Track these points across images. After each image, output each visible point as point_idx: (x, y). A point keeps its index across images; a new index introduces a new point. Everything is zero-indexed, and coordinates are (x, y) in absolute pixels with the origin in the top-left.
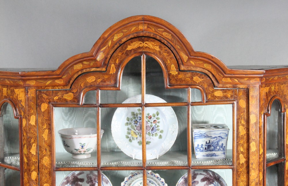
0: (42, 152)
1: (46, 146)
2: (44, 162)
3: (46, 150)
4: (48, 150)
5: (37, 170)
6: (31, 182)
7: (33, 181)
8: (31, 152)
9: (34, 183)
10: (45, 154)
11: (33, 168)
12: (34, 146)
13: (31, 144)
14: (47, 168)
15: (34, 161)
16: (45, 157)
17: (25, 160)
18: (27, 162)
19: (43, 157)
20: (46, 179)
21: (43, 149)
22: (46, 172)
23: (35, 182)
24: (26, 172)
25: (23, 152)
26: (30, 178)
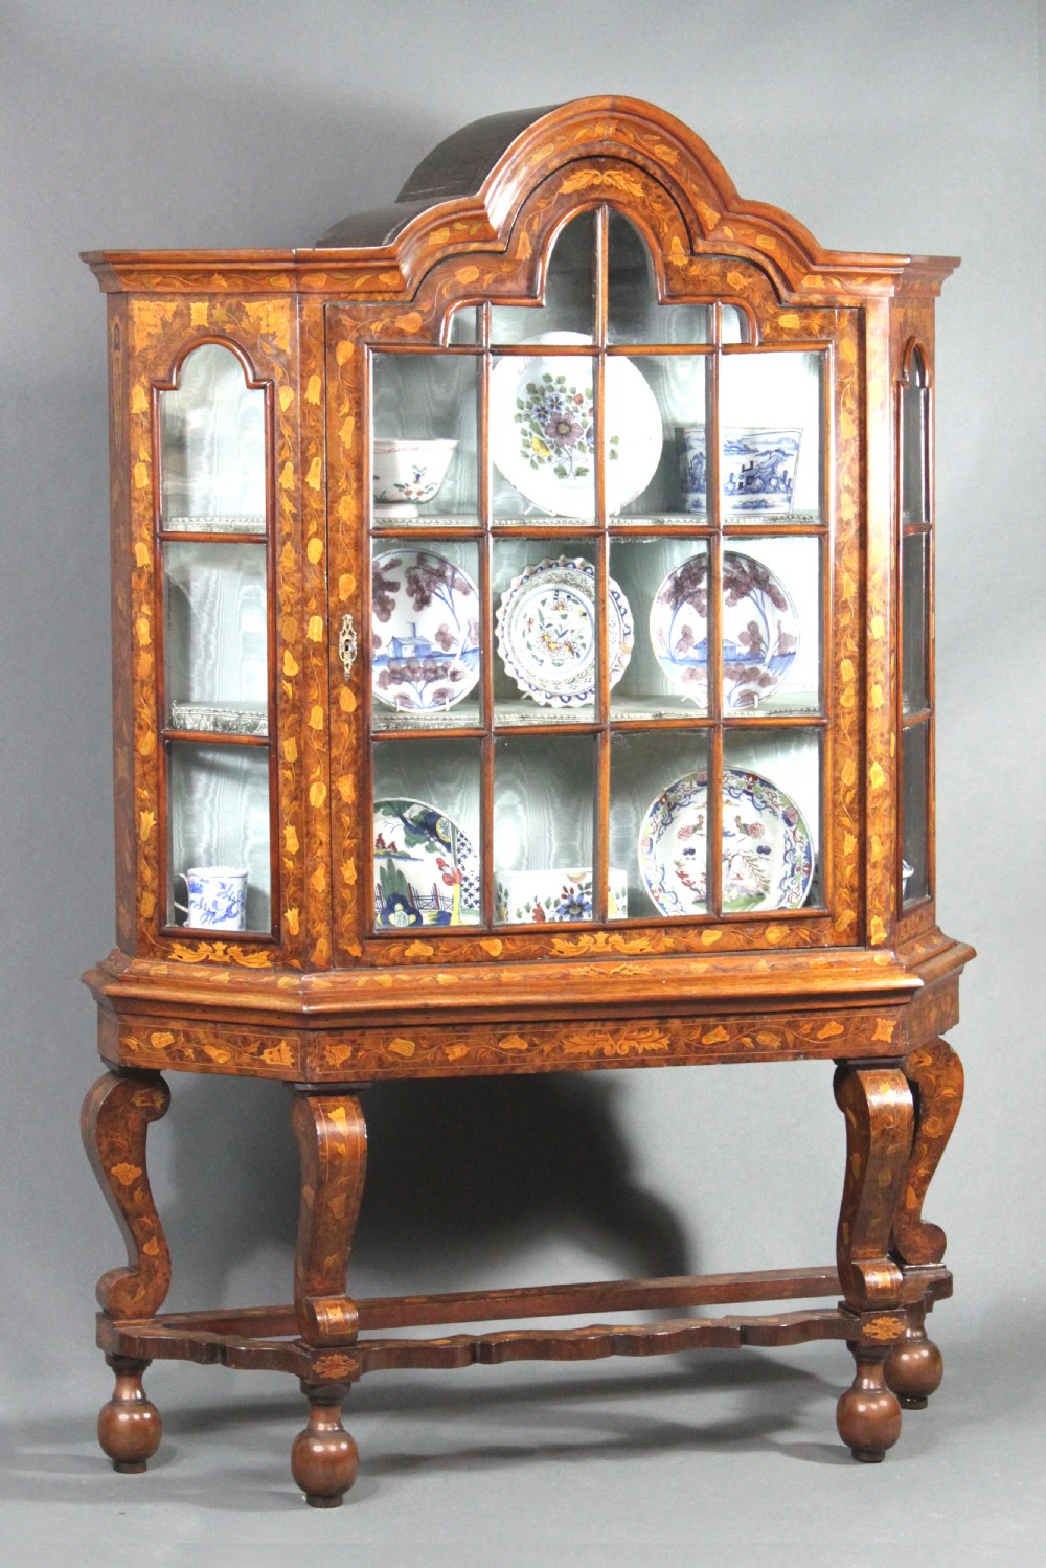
0: (338, 482)
1: (349, 465)
2: (341, 510)
3: (347, 476)
4: (352, 477)
5: (324, 534)
6: (306, 569)
7: (312, 565)
8: (307, 484)
9: (315, 572)
10: (344, 487)
11: (312, 528)
12: (317, 465)
13: (310, 458)
14: (348, 529)
15: (314, 507)
16: (343, 498)
17: (287, 506)
18: (293, 511)
19: (339, 498)
20: (346, 561)
21: (339, 475)
22: (347, 541)
23: (317, 569)
24: (289, 543)
25: (277, 485)
26: (305, 557)
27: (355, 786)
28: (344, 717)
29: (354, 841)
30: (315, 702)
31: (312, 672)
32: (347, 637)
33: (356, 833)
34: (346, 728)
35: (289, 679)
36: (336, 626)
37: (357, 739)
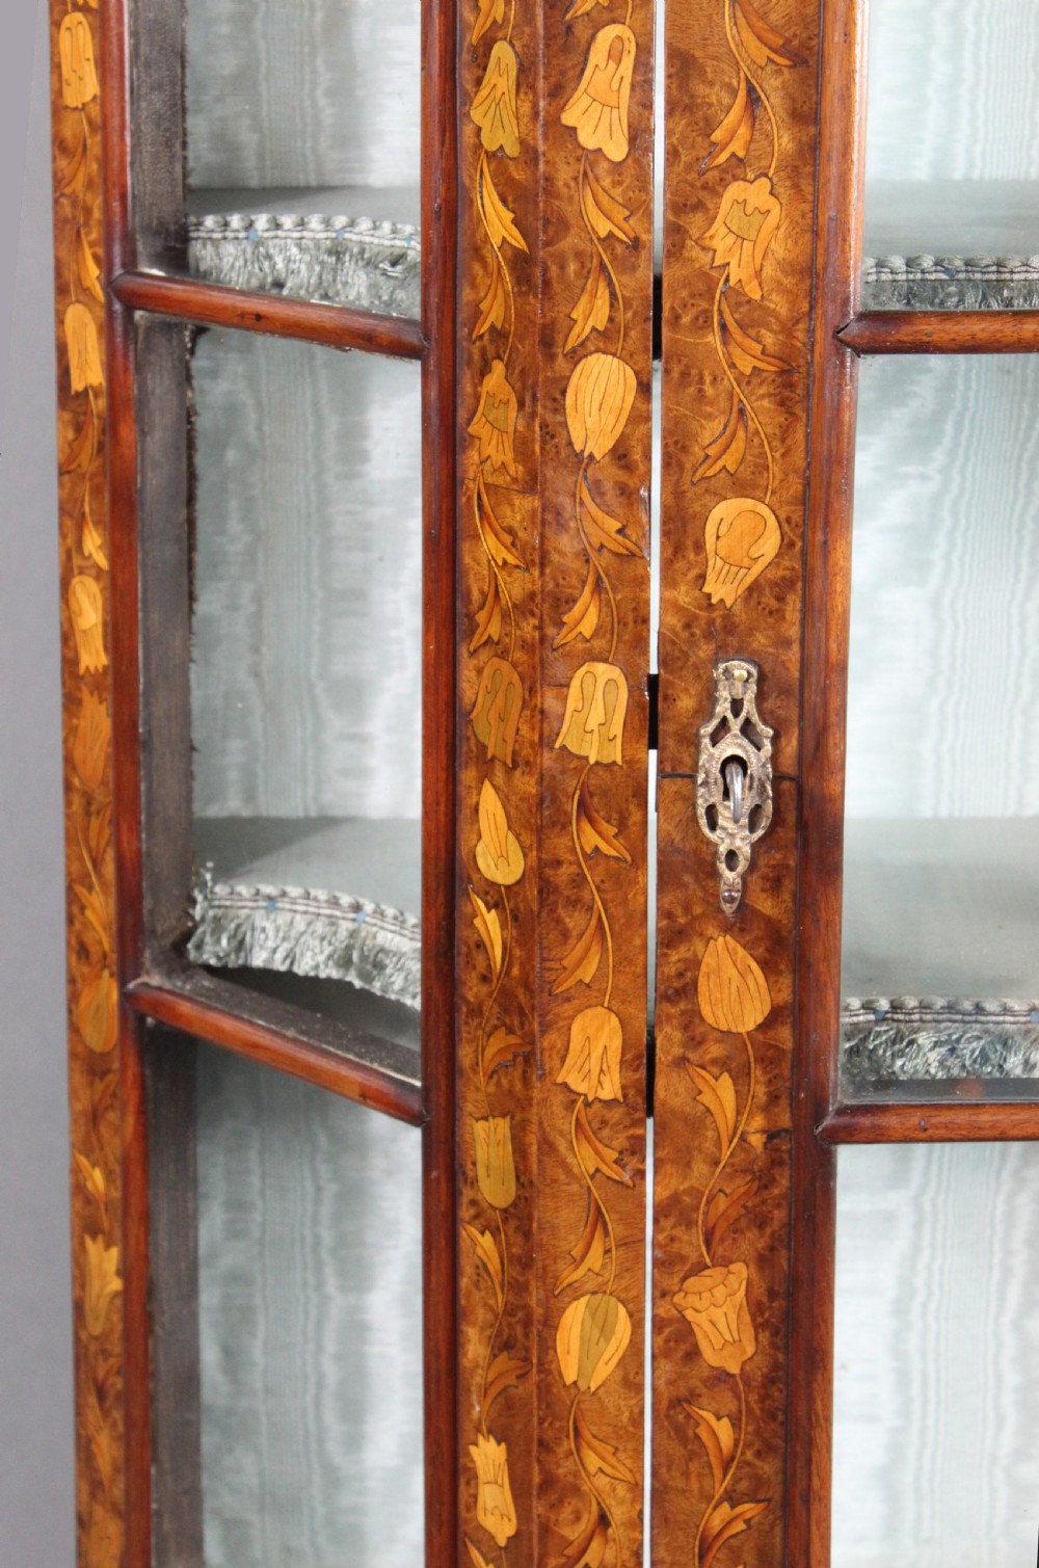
0: (709, 126)
1: (760, 53)
2: (721, 240)
3: (753, 100)
4: (774, 101)
5: (639, 335)
6: (558, 480)
7: (581, 462)
8: (572, 131)
9: (597, 490)
10: (737, 147)
11: (591, 312)
12: (615, 56)
13: (582, 32)
14: (752, 317)
15: (603, 227)
16: (734, 191)
17: (497, 222)
18: (518, 241)
19: (715, 190)
20: (739, 445)
21: (716, 95)
22: (746, 365)
23: (610, 475)
24: (498, 368)
25: (466, 134)
26: (553, 433)
27: (756, 1308)
28: (715, 1050)
29: (749, 1509)
30: (589, 994)
31: (579, 881)
32: (731, 746)
33: (759, 1482)
34: (722, 1094)
35: (497, 897)
36: (686, 703)
37: (771, 1135)
